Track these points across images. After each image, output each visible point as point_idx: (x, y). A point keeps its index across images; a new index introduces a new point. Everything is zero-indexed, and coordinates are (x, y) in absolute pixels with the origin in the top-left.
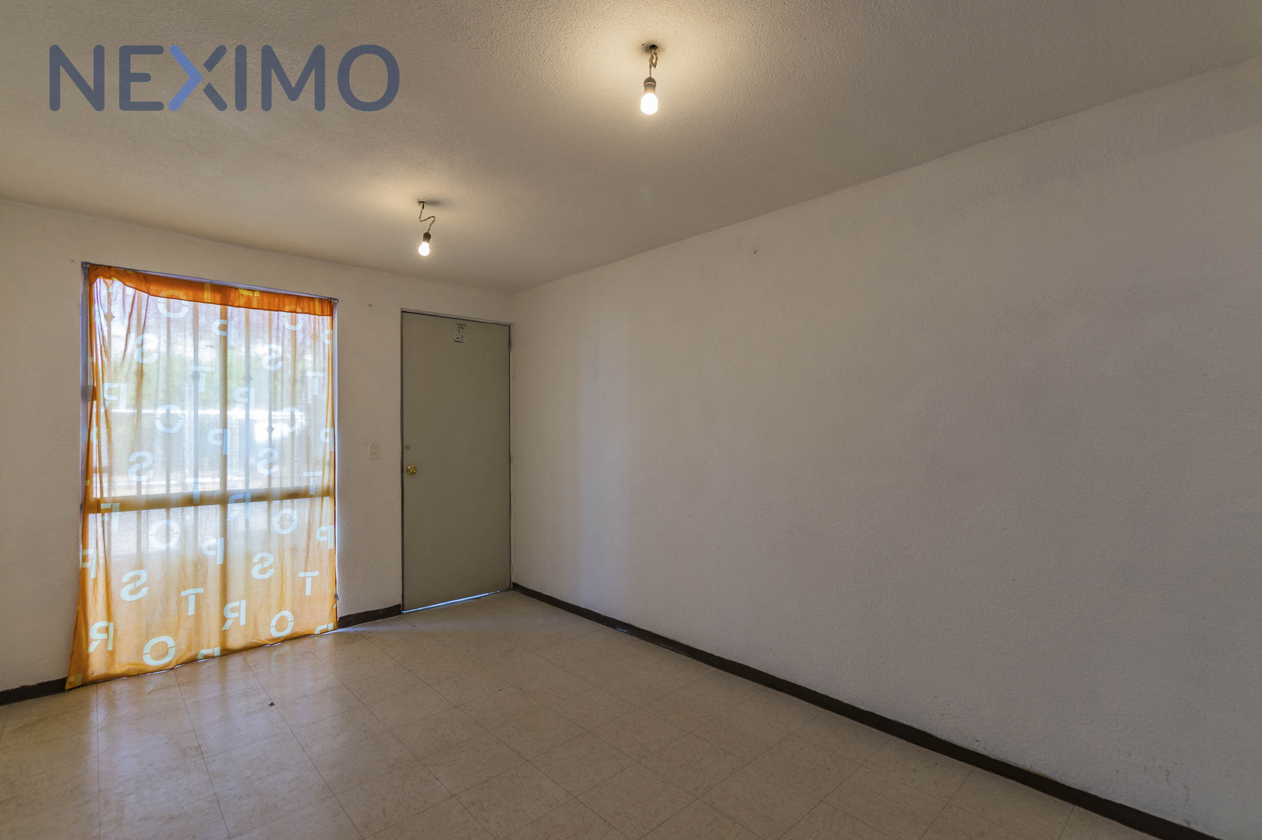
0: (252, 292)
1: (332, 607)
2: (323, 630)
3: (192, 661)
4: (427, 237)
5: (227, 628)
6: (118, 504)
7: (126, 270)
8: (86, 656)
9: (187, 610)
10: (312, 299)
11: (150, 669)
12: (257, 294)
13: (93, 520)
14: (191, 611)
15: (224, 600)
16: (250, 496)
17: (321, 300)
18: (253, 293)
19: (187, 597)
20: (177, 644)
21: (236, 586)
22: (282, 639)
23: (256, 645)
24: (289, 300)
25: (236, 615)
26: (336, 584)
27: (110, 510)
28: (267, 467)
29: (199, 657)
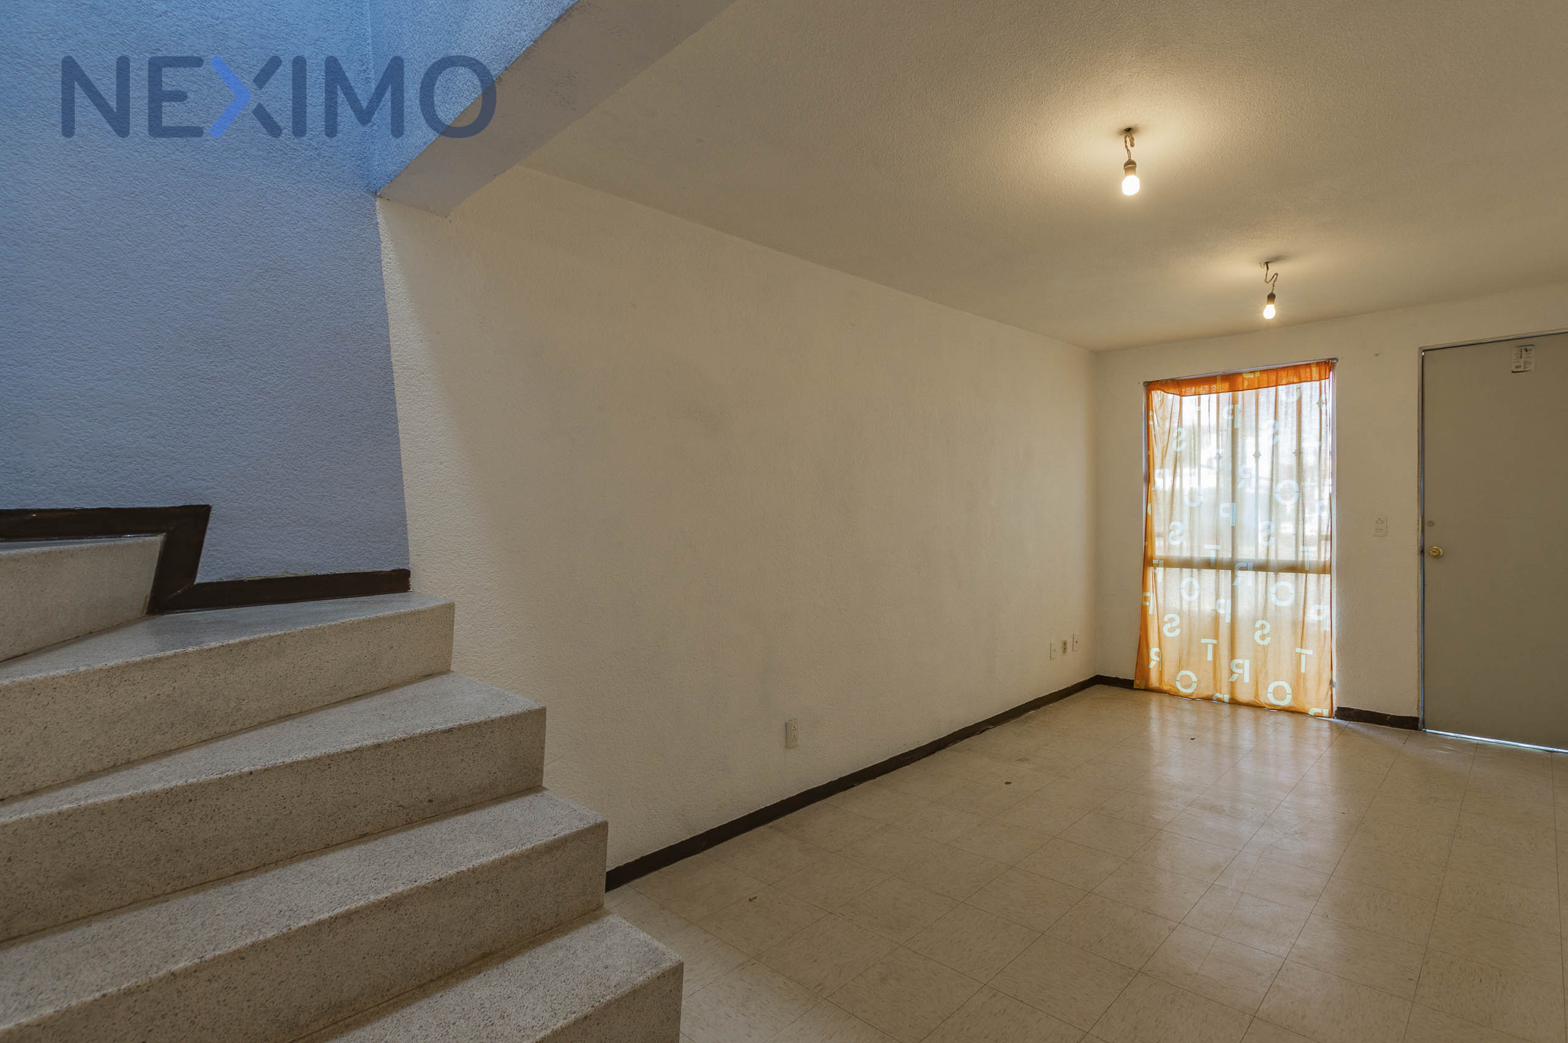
0: (1253, 374)
1: (1327, 694)
2: (1317, 713)
3: (1208, 699)
4: (1271, 297)
5: (1234, 680)
6: (1162, 561)
7: (1167, 380)
8: (1148, 670)
9: (1207, 656)
10: (1308, 365)
11: (1181, 694)
12: (1257, 374)
13: (1150, 570)
14: (1210, 658)
15: (1232, 656)
16: (1252, 566)
17: (1318, 364)
18: (1255, 375)
19: (1206, 645)
20: (1199, 682)
21: (1242, 646)
22: (1278, 708)
23: (1257, 705)
24: (1286, 371)
25: (1240, 671)
26: (1332, 669)
27: (1158, 565)
28: (1267, 539)
29: (1214, 698)
